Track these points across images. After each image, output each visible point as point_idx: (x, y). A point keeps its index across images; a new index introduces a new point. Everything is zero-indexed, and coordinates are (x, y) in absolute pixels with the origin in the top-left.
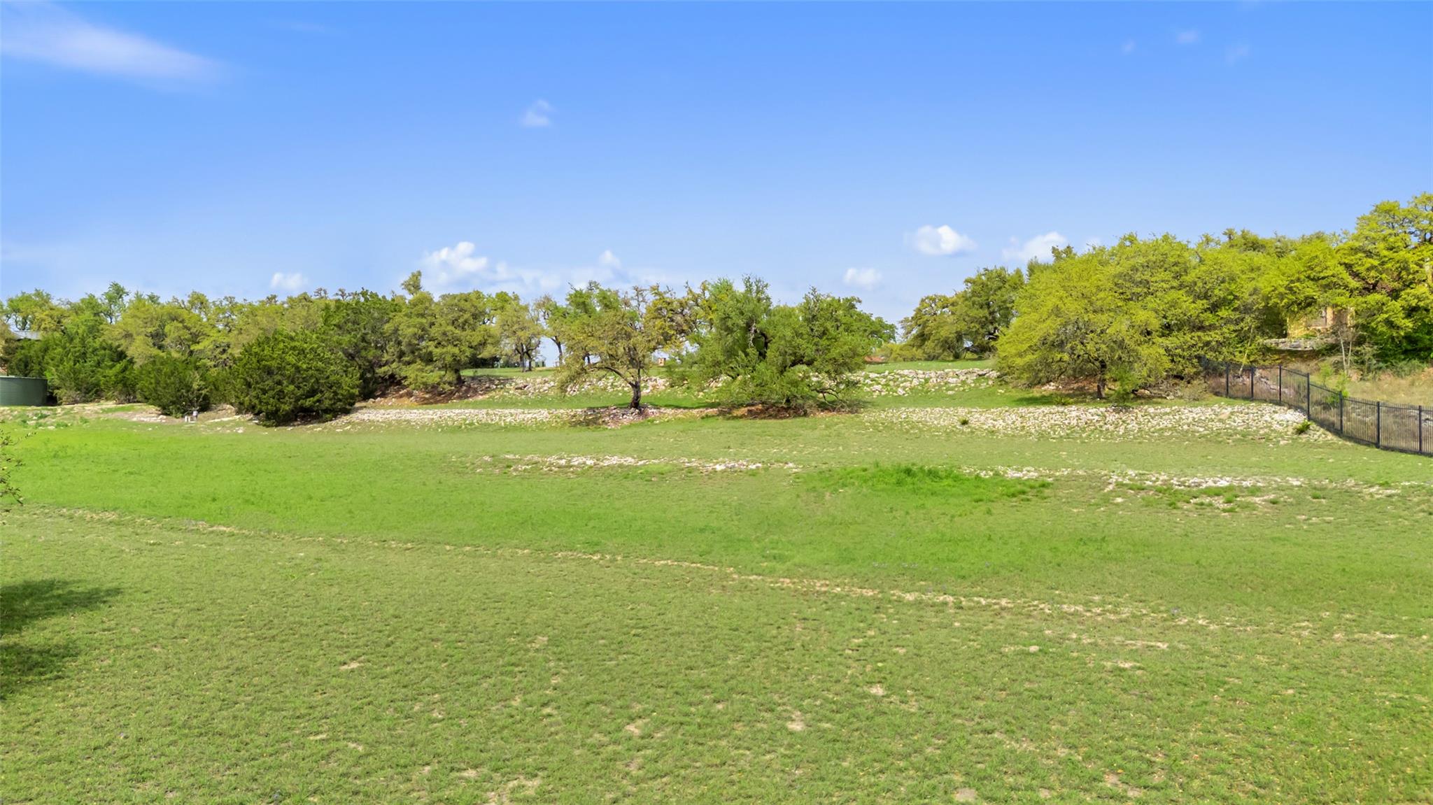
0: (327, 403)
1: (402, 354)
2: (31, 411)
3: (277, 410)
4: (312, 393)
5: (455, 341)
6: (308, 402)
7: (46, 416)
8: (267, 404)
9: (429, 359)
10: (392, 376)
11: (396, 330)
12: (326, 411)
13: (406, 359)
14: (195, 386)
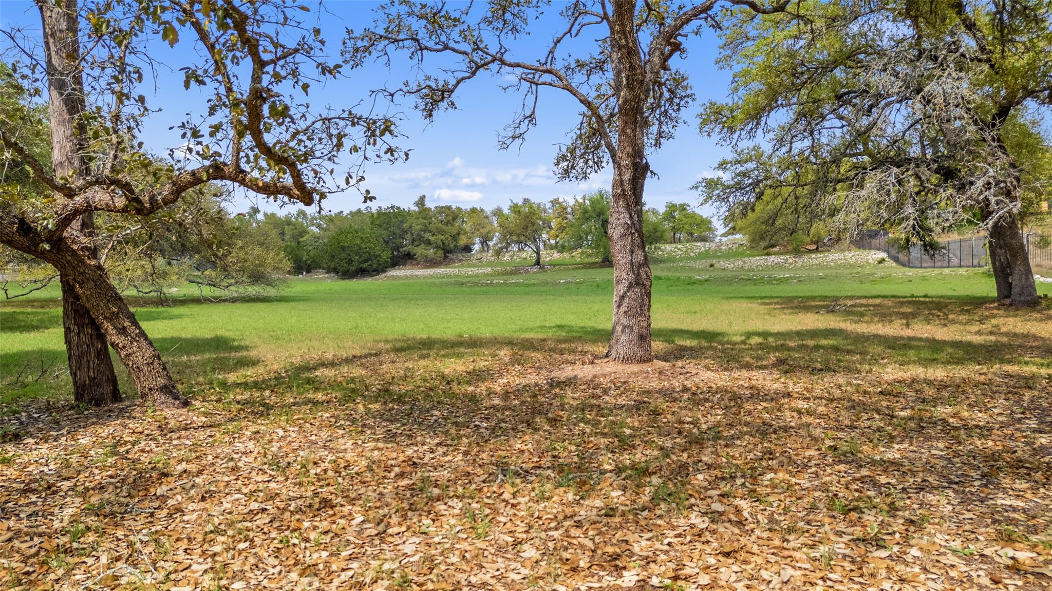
0: (375, 266)
1: (414, 241)
3: (348, 271)
4: (366, 261)
5: (442, 232)
6: (365, 265)
8: (343, 267)
9: (429, 243)
10: (409, 254)
11: (411, 227)
12: (373, 271)
13: (416, 243)
14: (304, 259)
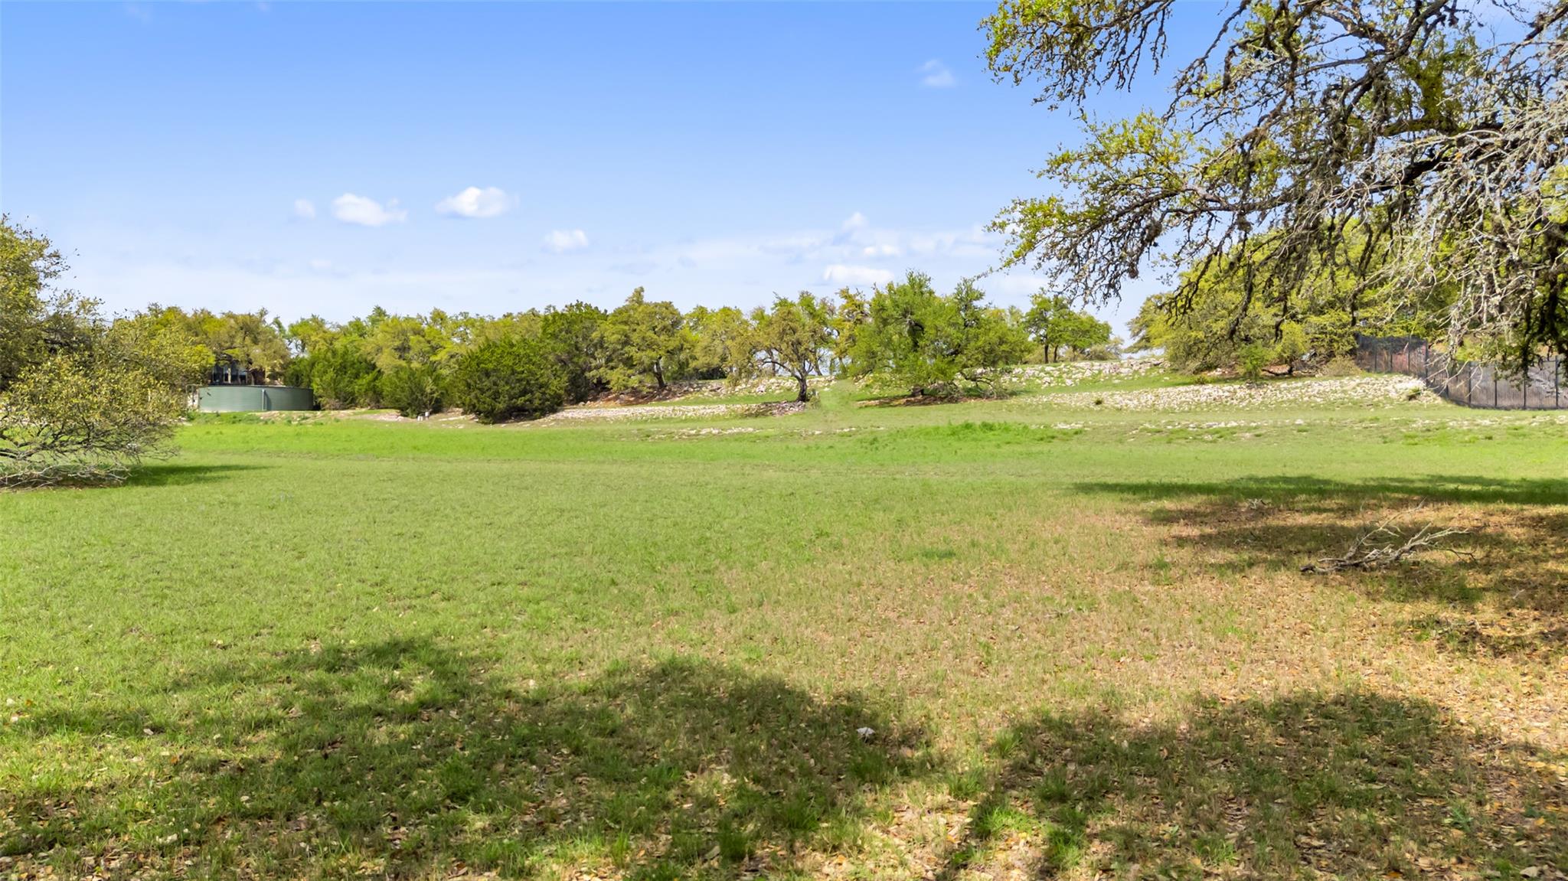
0: (536, 403)
1: (608, 359)
2: (296, 414)
3: (494, 409)
4: (524, 393)
5: (654, 346)
7: (307, 418)
8: (484, 403)
9: (629, 362)
10: (599, 382)
11: (602, 337)
12: (535, 410)
13: (611, 364)
